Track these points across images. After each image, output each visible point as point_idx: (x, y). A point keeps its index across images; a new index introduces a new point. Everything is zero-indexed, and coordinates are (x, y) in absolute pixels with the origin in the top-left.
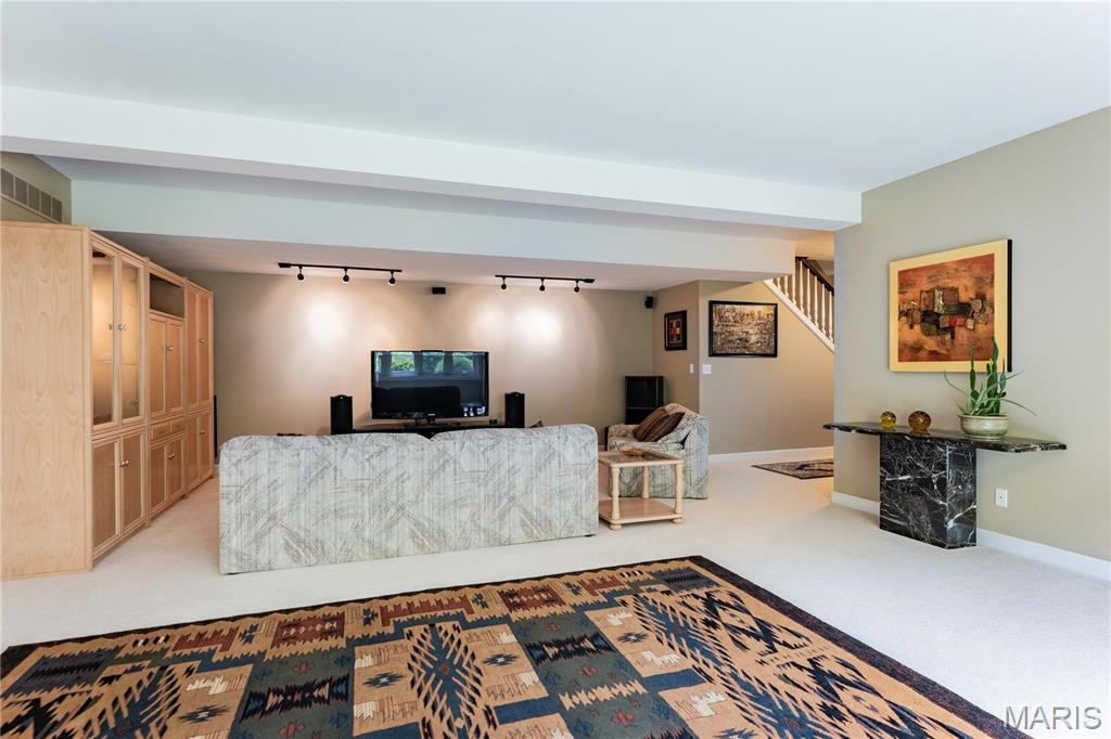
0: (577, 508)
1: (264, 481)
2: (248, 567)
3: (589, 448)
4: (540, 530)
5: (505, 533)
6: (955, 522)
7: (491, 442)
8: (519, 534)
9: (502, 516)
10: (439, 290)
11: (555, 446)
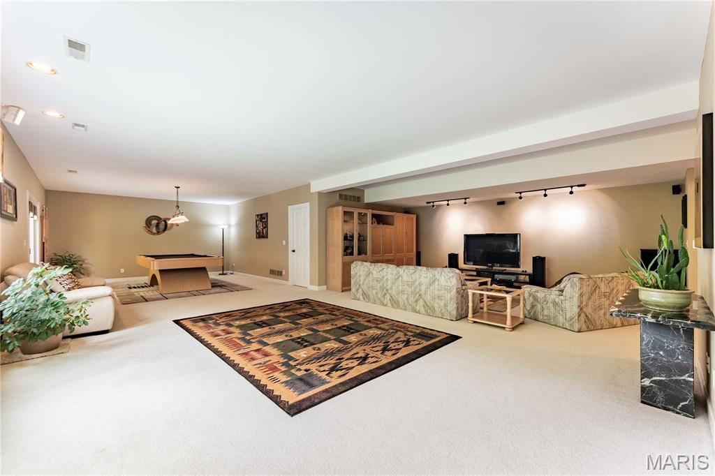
0: (446, 305)
1: (358, 274)
2: (356, 298)
3: (451, 279)
4: (430, 311)
5: (418, 308)
6: (651, 382)
7: (413, 271)
8: (423, 310)
9: (416, 301)
10: (501, 203)
11: (437, 276)
